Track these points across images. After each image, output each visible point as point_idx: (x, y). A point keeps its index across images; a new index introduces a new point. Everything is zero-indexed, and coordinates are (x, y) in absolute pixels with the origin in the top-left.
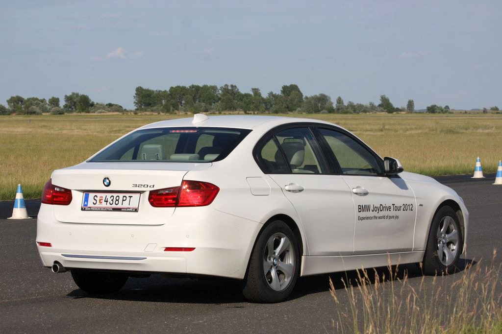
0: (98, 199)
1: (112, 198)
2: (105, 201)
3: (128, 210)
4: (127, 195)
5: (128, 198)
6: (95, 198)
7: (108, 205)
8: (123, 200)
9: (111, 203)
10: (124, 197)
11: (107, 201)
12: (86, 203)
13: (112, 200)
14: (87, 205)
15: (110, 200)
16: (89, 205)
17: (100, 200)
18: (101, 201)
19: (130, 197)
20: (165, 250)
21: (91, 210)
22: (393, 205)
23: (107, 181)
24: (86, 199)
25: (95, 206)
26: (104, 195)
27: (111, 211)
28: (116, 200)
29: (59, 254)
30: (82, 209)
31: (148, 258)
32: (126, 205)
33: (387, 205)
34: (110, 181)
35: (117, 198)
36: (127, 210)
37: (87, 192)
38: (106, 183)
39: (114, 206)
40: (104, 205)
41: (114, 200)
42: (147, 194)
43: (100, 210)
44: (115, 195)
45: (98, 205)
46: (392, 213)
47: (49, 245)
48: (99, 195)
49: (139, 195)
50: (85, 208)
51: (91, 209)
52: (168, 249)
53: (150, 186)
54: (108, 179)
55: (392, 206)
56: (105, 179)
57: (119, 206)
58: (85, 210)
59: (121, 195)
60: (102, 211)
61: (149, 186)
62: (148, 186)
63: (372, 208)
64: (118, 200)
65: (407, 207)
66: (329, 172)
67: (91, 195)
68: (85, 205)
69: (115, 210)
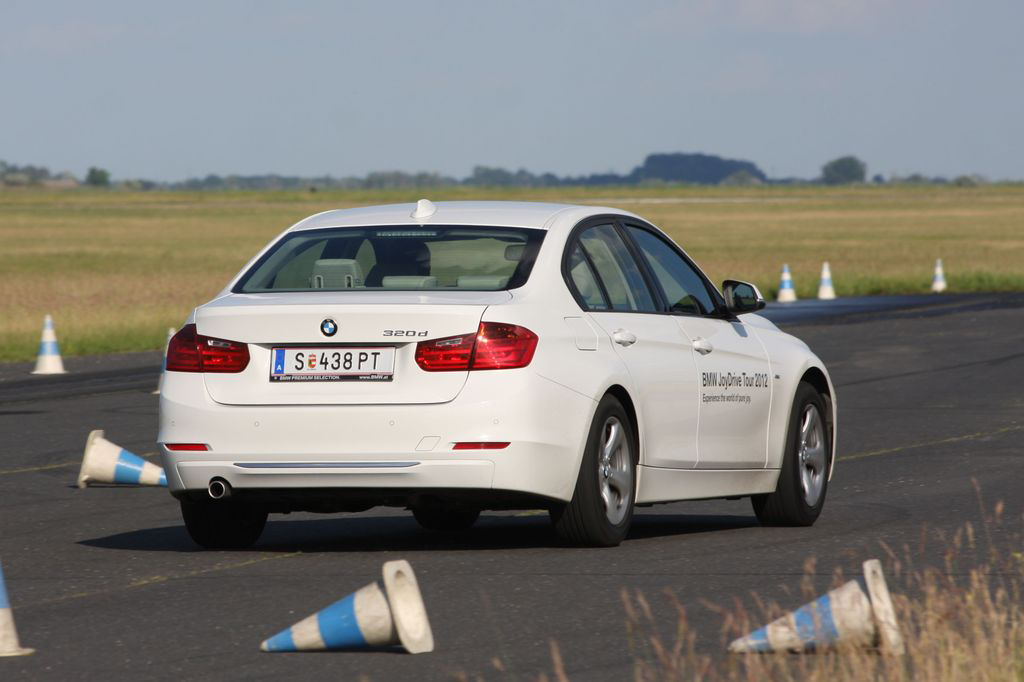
0: (306, 360)
1: (336, 357)
2: (321, 363)
3: (373, 377)
4: (369, 351)
5: (371, 358)
6: (300, 357)
7: (329, 370)
8: (361, 361)
9: (336, 365)
10: (361, 354)
11: (326, 363)
12: (279, 368)
13: (338, 361)
14: (282, 371)
15: (331, 361)
16: (286, 372)
17: (310, 361)
18: (313, 363)
19: (375, 354)
20: (455, 448)
21: (294, 380)
22: (744, 374)
23: (329, 326)
24: (280, 360)
25: (300, 372)
26: (318, 352)
27: (336, 380)
28: (346, 361)
29: (230, 464)
30: (272, 379)
31: (424, 463)
32: (367, 368)
33: (737, 375)
34: (336, 326)
35: (348, 357)
36: (370, 378)
37: (280, 347)
38: (327, 330)
39: (342, 371)
40: (319, 369)
41: (342, 361)
42: (413, 348)
43: (313, 380)
44: (342, 352)
45: (306, 370)
46: (742, 390)
47: (202, 447)
48: (307, 352)
49: (393, 349)
50: (279, 378)
51: (291, 379)
52: (460, 446)
53: (419, 334)
54: (332, 321)
55: (742, 376)
56: (326, 321)
57: (354, 370)
58: (278, 380)
59: (355, 352)
60: (317, 381)
61: (417, 334)
62: (414, 333)
63: (718, 380)
64: (350, 361)
65: (760, 381)
66: (654, 310)
67: (290, 354)
68: (277, 372)
69: (344, 378)
